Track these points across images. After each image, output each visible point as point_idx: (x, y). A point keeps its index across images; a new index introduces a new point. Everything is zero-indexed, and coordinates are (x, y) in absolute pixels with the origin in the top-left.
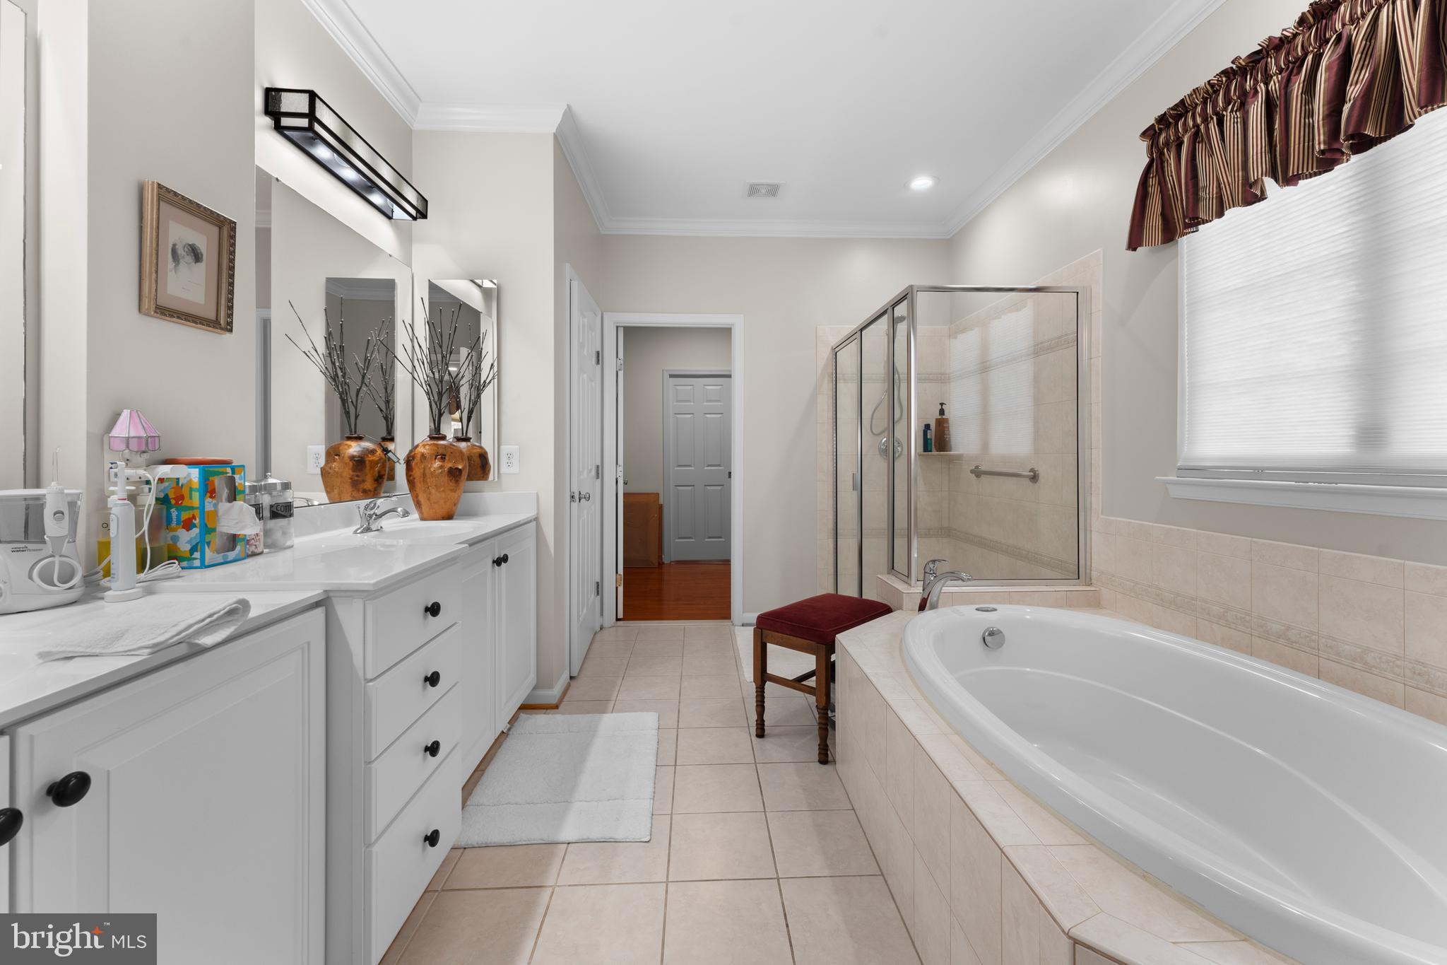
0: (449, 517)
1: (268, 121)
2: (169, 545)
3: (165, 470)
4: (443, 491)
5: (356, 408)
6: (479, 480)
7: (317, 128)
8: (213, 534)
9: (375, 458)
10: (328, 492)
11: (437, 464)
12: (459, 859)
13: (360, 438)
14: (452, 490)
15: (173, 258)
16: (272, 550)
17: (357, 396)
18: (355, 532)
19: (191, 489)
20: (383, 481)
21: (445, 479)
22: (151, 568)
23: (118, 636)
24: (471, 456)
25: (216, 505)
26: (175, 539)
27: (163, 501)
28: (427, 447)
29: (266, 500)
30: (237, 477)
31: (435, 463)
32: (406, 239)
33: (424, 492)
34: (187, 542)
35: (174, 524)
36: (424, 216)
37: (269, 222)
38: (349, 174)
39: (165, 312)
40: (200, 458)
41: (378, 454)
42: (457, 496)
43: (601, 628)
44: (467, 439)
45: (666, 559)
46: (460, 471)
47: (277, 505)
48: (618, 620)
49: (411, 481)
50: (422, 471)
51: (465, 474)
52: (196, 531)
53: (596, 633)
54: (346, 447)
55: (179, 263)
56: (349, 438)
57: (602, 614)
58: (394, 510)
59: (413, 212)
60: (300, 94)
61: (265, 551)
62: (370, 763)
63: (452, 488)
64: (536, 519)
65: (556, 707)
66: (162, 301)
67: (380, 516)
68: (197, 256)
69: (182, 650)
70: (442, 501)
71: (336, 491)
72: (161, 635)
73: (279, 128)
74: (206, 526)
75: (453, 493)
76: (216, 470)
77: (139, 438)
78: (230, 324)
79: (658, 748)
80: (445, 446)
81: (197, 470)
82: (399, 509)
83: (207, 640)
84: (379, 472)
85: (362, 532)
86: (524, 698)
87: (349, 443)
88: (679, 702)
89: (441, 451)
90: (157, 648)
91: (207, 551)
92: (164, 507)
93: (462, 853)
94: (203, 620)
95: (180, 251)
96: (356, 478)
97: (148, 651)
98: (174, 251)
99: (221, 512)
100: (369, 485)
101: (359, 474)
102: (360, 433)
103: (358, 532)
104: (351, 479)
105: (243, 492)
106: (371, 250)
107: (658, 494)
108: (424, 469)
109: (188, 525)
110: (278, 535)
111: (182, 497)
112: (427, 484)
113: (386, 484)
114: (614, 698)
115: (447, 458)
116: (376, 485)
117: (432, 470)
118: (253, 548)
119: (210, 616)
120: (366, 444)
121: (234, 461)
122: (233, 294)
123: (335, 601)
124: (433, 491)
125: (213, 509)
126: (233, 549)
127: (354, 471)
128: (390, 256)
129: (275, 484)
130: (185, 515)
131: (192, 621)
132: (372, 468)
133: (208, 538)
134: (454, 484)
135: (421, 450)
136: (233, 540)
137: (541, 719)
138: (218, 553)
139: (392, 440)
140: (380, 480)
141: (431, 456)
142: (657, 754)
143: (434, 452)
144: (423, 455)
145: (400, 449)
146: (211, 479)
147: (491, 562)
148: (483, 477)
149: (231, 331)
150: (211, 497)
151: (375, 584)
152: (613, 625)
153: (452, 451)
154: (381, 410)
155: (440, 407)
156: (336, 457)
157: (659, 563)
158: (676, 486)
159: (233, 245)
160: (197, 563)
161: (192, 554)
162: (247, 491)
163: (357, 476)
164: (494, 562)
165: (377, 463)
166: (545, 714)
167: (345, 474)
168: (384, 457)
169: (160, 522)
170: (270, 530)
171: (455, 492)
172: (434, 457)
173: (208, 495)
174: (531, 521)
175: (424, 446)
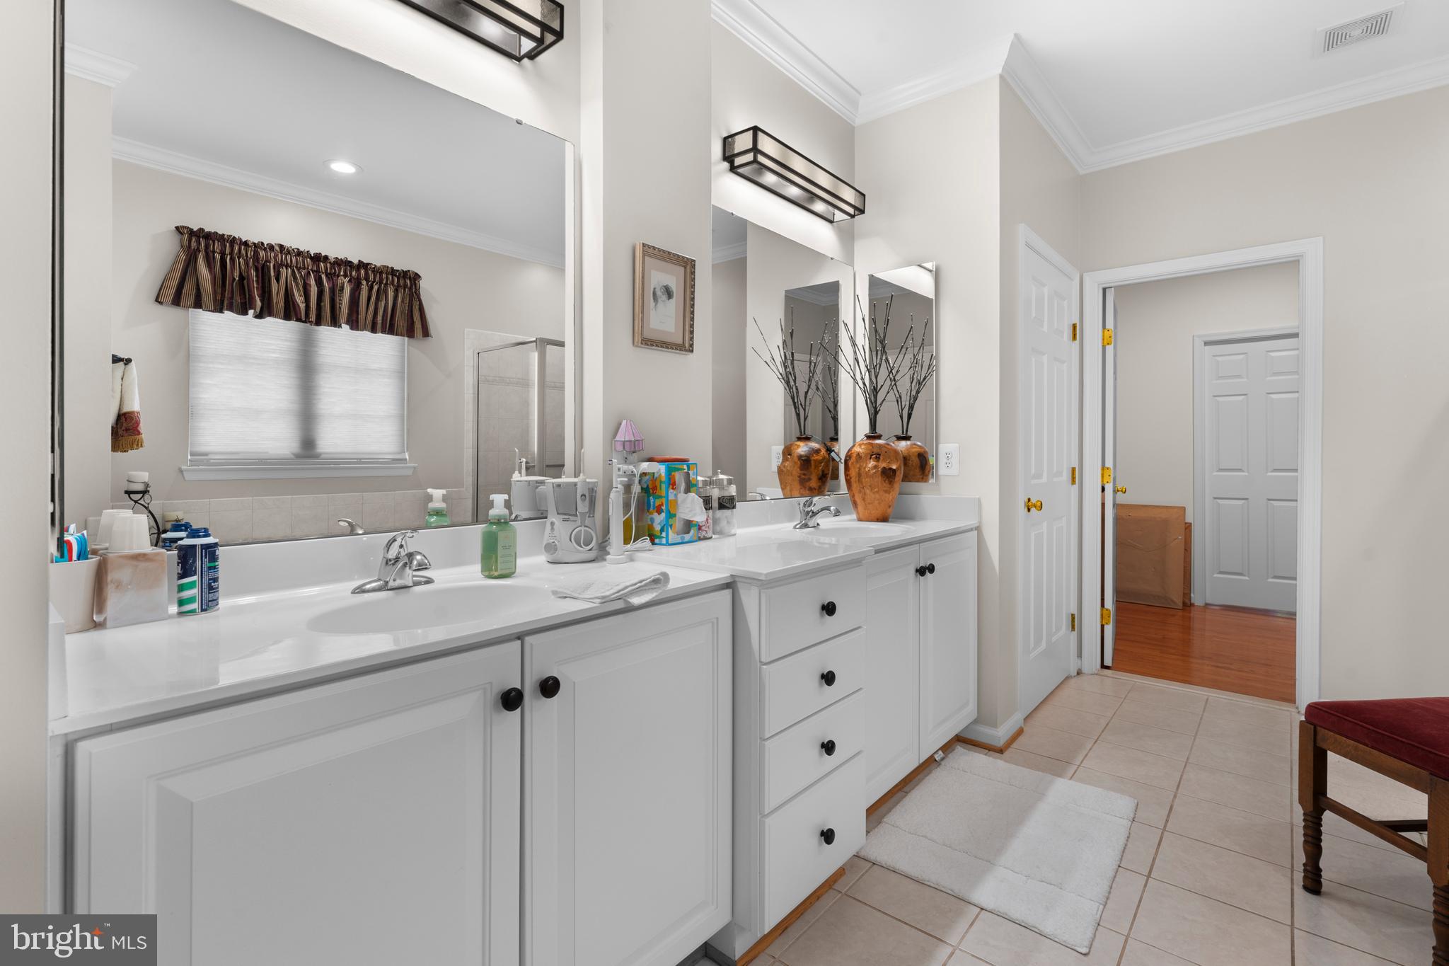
0: (884, 519)
1: (726, 165)
2: (649, 525)
3: (645, 466)
4: (877, 492)
5: (805, 410)
6: (918, 481)
7: (761, 159)
8: (674, 518)
9: (819, 458)
10: (783, 489)
11: (872, 463)
12: (866, 872)
13: (808, 439)
14: (886, 492)
15: (654, 299)
16: (721, 536)
17: (806, 398)
18: (795, 527)
19: (661, 482)
20: (826, 480)
21: (879, 479)
22: (634, 542)
23: (587, 587)
24: (910, 456)
25: (676, 496)
26: (652, 520)
27: (645, 490)
28: (863, 447)
29: (715, 493)
30: (691, 472)
31: (870, 462)
32: (848, 238)
33: (860, 492)
34: (659, 524)
35: (651, 509)
36: (862, 212)
37: (745, 252)
38: (793, 192)
39: (650, 342)
40: (668, 457)
41: (822, 453)
42: (891, 497)
43: (1079, 673)
44: (907, 438)
45: (1197, 599)
46: (894, 471)
47: (723, 497)
48: (1103, 666)
49: (848, 481)
50: (857, 470)
51: (900, 475)
52: (663, 515)
53: (1068, 678)
54: (796, 447)
55: (657, 302)
56: (799, 439)
57: (1080, 655)
58: (827, 509)
59: (851, 210)
60: (746, 133)
61: (714, 536)
62: (764, 740)
63: (885, 489)
64: (978, 529)
65: (1000, 751)
66: (647, 335)
67: (814, 514)
68: (669, 293)
69: (620, 605)
70: (876, 502)
71: (788, 488)
72: (608, 590)
73: (733, 169)
74: (670, 512)
75: (887, 495)
76: (676, 466)
77: (630, 441)
78: (692, 345)
79: (1126, 845)
80: (880, 446)
81: (664, 466)
82: (832, 508)
83: (636, 601)
84: (823, 471)
85: (800, 528)
86: (961, 729)
87: (798, 443)
88: (1175, 796)
89: (876, 450)
90: (605, 600)
91: (670, 532)
92: (646, 495)
93: (870, 867)
94: (636, 584)
95: (659, 293)
96: (803, 477)
97: (599, 600)
98: (654, 294)
99: (680, 501)
100: (814, 483)
101: (805, 472)
102: (809, 433)
103: (798, 527)
104: (799, 477)
105: (696, 485)
106: (815, 258)
107: (1184, 509)
108: (860, 469)
109: (659, 511)
110: (723, 524)
111: (655, 488)
112: (862, 484)
113: (830, 483)
114: (1078, 763)
115: (881, 458)
116: (820, 484)
117: (867, 470)
118: (704, 533)
119: (641, 582)
120: (815, 445)
121: (690, 460)
122: (693, 321)
123: (740, 585)
124: (868, 491)
125: (674, 498)
126: (688, 532)
127: (801, 470)
128: (832, 259)
129: (722, 479)
130: (658, 502)
131: (628, 584)
132: (816, 467)
133: (671, 521)
134: (888, 485)
135: (857, 449)
136: (688, 525)
137: (979, 759)
138: (678, 535)
139: (837, 440)
140: (824, 479)
141: (867, 454)
142: (1123, 852)
143: (869, 452)
144: (858, 454)
145: (842, 448)
146: (673, 473)
147: (913, 571)
148: (922, 478)
149: (692, 351)
150: (673, 489)
151: (767, 575)
152: (1096, 672)
153: (886, 450)
154: (830, 411)
155: (876, 406)
156: (789, 457)
157: (1184, 604)
158: (1215, 498)
159: (693, 279)
160: (664, 541)
161: (661, 534)
162: (700, 485)
163: (804, 474)
164: (917, 571)
165: (820, 462)
166: (986, 755)
167: (794, 473)
168: (827, 456)
169: (643, 507)
170: (719, 519)
171: (889, 493)
172: (869, 457)
173: (671, 487)
174: (972, 530)
175: (860, 445)
